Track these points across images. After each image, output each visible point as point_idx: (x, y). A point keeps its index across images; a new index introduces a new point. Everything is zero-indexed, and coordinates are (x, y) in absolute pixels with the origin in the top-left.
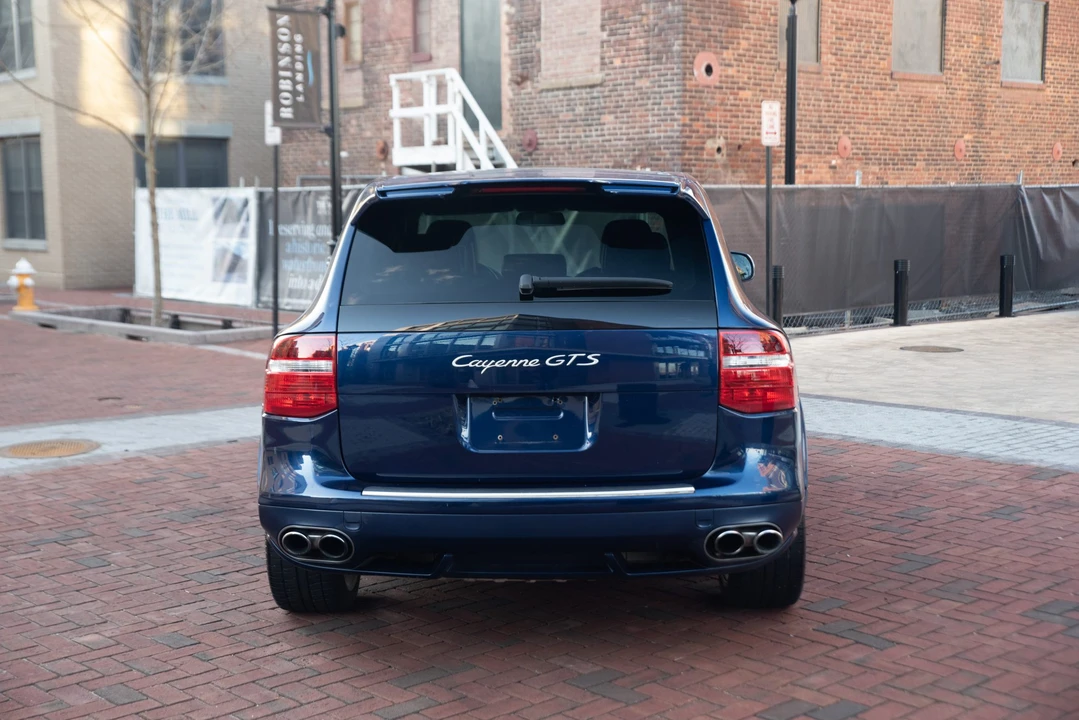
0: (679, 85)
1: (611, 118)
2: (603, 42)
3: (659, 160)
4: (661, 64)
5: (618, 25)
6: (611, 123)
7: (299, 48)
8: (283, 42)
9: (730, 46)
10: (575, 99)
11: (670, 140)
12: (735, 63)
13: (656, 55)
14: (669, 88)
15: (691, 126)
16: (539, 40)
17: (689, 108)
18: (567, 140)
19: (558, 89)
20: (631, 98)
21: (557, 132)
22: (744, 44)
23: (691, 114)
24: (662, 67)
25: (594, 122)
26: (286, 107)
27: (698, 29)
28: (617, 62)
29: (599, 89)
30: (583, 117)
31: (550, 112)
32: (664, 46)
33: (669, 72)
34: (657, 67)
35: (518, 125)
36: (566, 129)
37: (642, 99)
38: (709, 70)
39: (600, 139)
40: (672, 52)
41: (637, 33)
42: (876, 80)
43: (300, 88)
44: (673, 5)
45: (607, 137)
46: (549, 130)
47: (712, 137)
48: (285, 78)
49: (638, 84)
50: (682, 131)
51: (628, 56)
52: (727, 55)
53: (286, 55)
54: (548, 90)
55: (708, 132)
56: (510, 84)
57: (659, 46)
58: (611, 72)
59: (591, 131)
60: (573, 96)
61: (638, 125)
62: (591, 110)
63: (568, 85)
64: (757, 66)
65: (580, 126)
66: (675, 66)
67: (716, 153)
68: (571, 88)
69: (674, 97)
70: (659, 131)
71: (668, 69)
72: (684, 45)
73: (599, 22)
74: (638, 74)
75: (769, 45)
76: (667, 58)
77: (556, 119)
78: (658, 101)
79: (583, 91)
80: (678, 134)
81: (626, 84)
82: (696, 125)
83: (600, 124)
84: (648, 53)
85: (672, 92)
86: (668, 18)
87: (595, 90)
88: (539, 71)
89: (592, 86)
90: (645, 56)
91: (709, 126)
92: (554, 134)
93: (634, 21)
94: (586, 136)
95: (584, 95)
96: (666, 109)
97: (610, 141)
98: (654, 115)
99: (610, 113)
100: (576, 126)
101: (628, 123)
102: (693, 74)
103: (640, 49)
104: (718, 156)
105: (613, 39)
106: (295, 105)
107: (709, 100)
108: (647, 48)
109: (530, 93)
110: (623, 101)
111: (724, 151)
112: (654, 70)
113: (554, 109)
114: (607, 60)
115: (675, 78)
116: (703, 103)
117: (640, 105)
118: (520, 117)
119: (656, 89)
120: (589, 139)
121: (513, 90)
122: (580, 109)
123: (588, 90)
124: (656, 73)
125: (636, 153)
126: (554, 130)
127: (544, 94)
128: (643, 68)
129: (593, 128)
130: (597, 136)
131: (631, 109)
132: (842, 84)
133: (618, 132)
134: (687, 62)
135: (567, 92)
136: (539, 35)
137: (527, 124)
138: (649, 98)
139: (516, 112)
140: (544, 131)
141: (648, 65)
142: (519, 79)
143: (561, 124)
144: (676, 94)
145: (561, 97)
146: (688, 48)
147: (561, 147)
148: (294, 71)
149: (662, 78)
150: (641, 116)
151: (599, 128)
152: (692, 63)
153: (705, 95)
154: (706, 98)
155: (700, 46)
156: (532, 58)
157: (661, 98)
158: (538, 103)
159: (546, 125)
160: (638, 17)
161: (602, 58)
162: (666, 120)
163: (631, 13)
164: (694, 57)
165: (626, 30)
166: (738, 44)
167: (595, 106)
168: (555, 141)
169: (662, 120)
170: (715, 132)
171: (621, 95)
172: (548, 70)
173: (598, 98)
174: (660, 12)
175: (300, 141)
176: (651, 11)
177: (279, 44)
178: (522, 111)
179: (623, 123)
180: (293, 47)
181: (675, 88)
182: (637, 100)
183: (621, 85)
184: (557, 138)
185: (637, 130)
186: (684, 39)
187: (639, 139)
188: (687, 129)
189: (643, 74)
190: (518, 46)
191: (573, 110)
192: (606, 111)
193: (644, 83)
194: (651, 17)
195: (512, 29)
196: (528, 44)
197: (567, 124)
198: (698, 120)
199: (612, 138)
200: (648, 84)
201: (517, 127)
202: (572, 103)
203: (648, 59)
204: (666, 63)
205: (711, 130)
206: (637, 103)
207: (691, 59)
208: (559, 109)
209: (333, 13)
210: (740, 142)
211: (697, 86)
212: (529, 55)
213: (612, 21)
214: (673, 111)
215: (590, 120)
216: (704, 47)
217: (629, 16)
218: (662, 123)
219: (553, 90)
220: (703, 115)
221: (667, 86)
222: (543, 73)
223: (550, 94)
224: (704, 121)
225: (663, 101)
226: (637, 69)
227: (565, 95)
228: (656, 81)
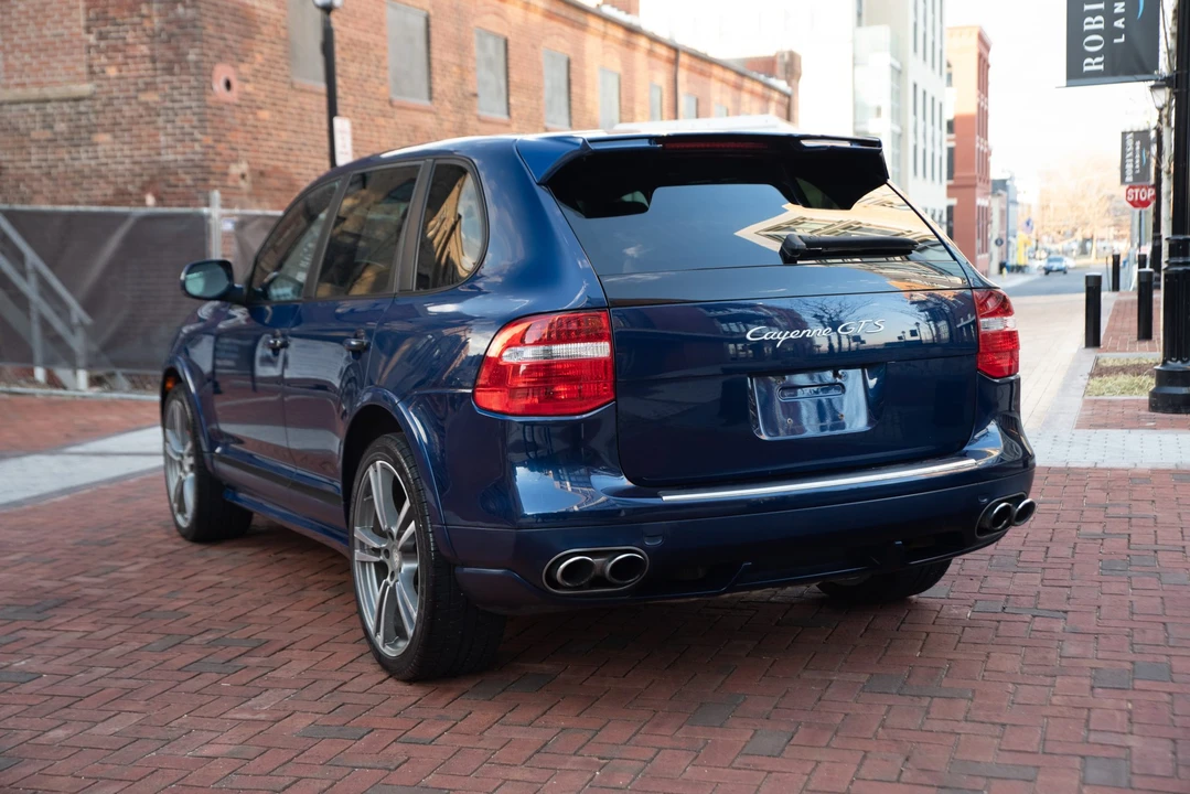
0: (198, 100)
1: (106, 138)
3: (176, 186)
4: (172, 74)
5: (109, 28)
9: (246, 59)
10: (52, 115)
11: (190, 164)
12: (251, 79)
13: (164, 65)
14: (187, 104)
18: (44, 164)
20: (135, 114)
21: (30, 154)
22: (259, 58)
24: (175, 79)
28: (112, 72)
29: (88, 103)
30: (67, 136)
31: (16, 129)
33: (184, 85)
34: (168, 78)
38: (228, 85)
40: (187, 62)
41: (136, 37)
42: (377, 105)
44: (186, 7)
47: (236, 161)
49: (143, 97)
50: (204, 154)
51: (127, 64)
52: (245, 68)
54: (12, 103)
57: (170, 55)
58: (104, 83)
63: (42, 97)
64: (273, 83)
66: (192, 78)
69: (194, 114)
73: (83, 23)
74: (141, 86)
75: (282, 61)
76: (182, 68)
77: (26, 138)
79: (65, 105)
80: (200, 156)
81: (127, 98)
82: (221, 147)
85: (190, 108)
86: (180, 23)
87: (81, 103)
89: (78, 99)
90: (149, 65)
93: (133, 24)
94: (73, 159)
97: (107, 164)
100: (56, 147)
101: (131, 143)
104: (242, 184)
105: (103, 44)
111: (248, 177)
112: (164, 82)
113: (22, 126)
114: (97, 69)
115: (193, 92)
117: (148, 123)
119: (170, 105)
120: (76, 163)
123: (72, 103)
125: (146, 178)
126: (24, 151)
128: (148, 80)
129: (82, 149)
131: (134, 127)
132: (349, 109)
133: (119, 154)
135: (41, 105)
141: (155, 76)
146: (205, 59)
147: (36, 172)
149: (175, 92)
150: (150, 136)
151: (90, 149)
153: (225, 113)
157: (176, 115)
160: (137, 19)
161: (90, 66)
163: (126, 13)
165: (121, 34)
166: (253, 57)
168: (27, 165)
174: (167, 15)
176: (155, 13)
179: (124, 143)
181: (194, 104)
183: (118, 98)
184: (29, 160)
185: (145, 152)
187: (149, 162)
188: (211, 151)
189: (150, 86)
192: (99, 129)
193: (151, 97)
194: (156, 20)
197: (45, 144)
199: (110, 161)
202: (49, 119)
203: (155, 69)
206: (141, 120)
208: (32, 125)
210: (262, 168)
213: (100, 22)
217: (124, 17)
218: (179, 145)
223: (14, 108)
226: (140, 81)
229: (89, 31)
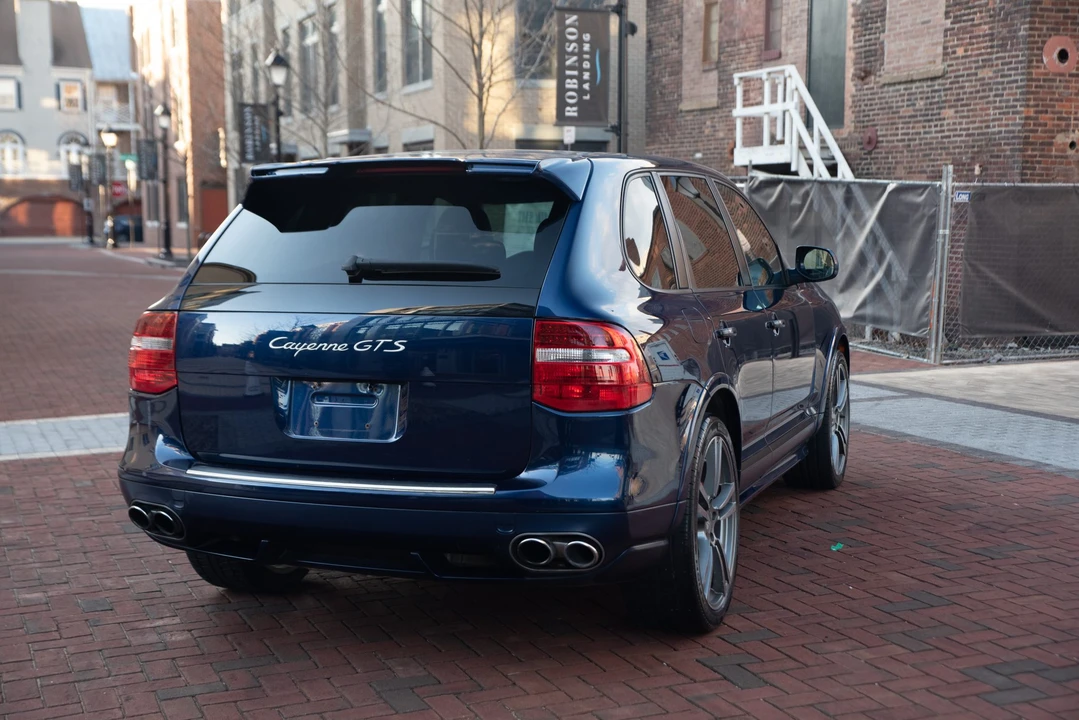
1: (951, 112)
2: (946, 31)
3: (998, 157)
4: (1006, 51)
6: (952, 118)
7: (587, 47)
8: (571, 42)
13: (1000, 42)
15: (1037, 118)
16: (884, 31)
17: (1035, 100)
19: (900, 83)
20: (973, 89)
23: (1037, 106)
25: (934, 118)
26: (572, 105)
27: (1052, 10)
29: (940, 81)
30: (923, 112)
31: (891, 108)
32: (1009, 32)
35: (859, 122)
36: (906, 126)
37: (984, 91)
39: (940, 135)
40: (1017, 38)
41: (982, 18)
43: (586, 86)
45: (947, 134)
46: (889, 127)
48: (571, 77)
50: (1024, 125)
53: (572, 54)
54: (890, 85)
55: (1058, 125)
56: (852, 80)
58: (954, 62)
59: (930, 127)
60: (914, 90)
61: (978, 119)
62: (931, 104)
63: (909, 79)
65: (920, 122)
67: (1069, 149)
68: (912, 81)
69: (1017, 88)
70: (999, 126)
71: (1013, 57)
72: (1031, 29)
73: (944, 9)
76: (1012, 45)
78: (1000, 92)
79: (925, 84)
80: (1020, 128)
81: (968, 75)
83: (940, 119)
84: (992, 40)
85: (1016, 81)
88: (882, 64)
91: (1059, 119)
92: (894, 132)
94: (925, 133)
95: (926, 89)
96: (1008, 101)
97: (949, 137)
98: (995, 108)
99: (950, 107)
101: (968, 117)
102: (1042, 61)
103: (985, 36)
104: (1070, 152)
105: (956, 26)
106: (580, 104)
107: (1062, 90)
108: (992, 34)
109: (873, 88)
110: (965, 93)
116: (1054, 93)
117: (981, 98)
118: (862, 114)
119: (999, 80)
120: (928, 136)
121: (855, 85)
122: (920, 104)
123: (929, 83)
124: (1000, 62)
125: (976, 149)
126: (894, 127)
127: (886, 89)
129: (932, 124)
130: (936, 132)
134: (1035, 48)
135: (909, 86)
136: (884, 26)
137: (868, 121)
138: (991, 90)
139: (858, 109)
140: (884, 128)
142: (863, 74)
143: (901, 121)
144: (1020, 84)
145: (902, 92)
147: (901, 144)
148: (581, 70)
151: (939, 123)
152: (1041, 49)
154: (1057, 88)
155: (1053, 29)
156: (876, 50)
157: (1004, 89)
158: (880, 98)
159: (886, 122)
161: (945, 48)
162: (1008, 113)
164: (1044, 42)
167: (936, 100)
168: (895, 138)
169: (1004, 113)
170: (1068, 125)
171: (963, 87)
172: (890, 63)
173: (939, 91)
175: (662, 144)
177: (567, 44)
178: (863, 107)
180: (581, 47)
182: (978, 92)
183: (963, 76)
184: (897, 135)
185: (977, 125)
186: (1030, 22)
187: (978, 135)
189: (987, 63)
190: (863, 39)
191: (914, 105)
192: (947, 105)
193: (987, 73)
195: (857, 21)
196: (872, 37)
197: (907, 120)
198: (1046, 112)
199: (952, 133)
200: (991, 74)
201: (858, 125)
204: (1011, 51)
205: (1064, 123)
207: (1040, 45)
209: (624, 11)
211: (1046, 74)
212: (873, 47)
214: (1015, 103)
215: (930, 115)
216: (1058, 30)
219: (894, 84)
220: (1054, 106)
221: (1010, 75)
222: (886, 66)
223: (891, 89)
224: (1053, 113)
225: (1005, 93)
227: (905, 89)
228: (999, 71)
229: (947, 18)
